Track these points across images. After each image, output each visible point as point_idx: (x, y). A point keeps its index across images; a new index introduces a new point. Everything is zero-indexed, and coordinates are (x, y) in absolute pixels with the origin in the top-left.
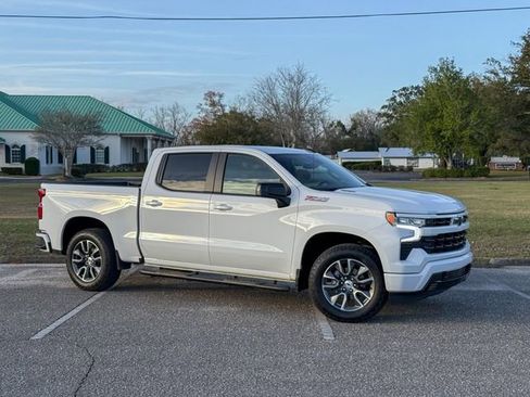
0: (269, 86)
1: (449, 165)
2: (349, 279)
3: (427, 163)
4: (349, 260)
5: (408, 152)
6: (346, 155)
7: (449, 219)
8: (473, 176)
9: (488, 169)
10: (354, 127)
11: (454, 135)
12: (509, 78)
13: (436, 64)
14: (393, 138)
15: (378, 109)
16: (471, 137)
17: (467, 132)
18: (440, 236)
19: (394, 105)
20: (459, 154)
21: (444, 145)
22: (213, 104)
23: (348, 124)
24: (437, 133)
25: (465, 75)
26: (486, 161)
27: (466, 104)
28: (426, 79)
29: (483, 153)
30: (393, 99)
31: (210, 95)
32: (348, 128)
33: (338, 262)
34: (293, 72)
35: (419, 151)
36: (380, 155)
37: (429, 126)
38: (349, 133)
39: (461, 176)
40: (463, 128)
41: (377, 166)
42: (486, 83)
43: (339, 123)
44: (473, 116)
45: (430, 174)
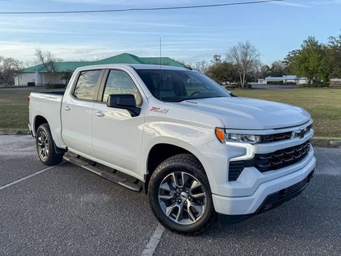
0: (234, 50)
1: (312, 82)
2: (184, 190)
3: (303, 81)
4: (183, 173)
5: (295, 77)
6: (270, 79)
7: (290, 133)
8: (322, 86)
9: (329, 84)
10: (273, 68)
11: (314, 69)
12: (339, 45)
13: (307, 39)
14: (288, 71)
15: (283, 60)
16: (322, 70)
17: (320, 68)
18: (278, 152)
19: (290, 58)
20: (316, 78)
21: (310, 73)
22: (217, 60)
23: (270, 66)
24: (307, 68)
25: (319, 44)
26: (328, 80)
27: (320, 55)
28: (302, 46)
29: (327, 77)
30: (289, 55)
31: (216, 56)
32: (270, 68)
33: (173, 174)
34: (245, 44)
35: (299, 76)
36: (284, 78)
37: (303, 65)
38: (271, 70)
39: (316, 86)
40: (318, 66)
41: (281, 83)
42: (329, 47)
43: (267, 66)
44: (323, 60)
45: (304, 86)
